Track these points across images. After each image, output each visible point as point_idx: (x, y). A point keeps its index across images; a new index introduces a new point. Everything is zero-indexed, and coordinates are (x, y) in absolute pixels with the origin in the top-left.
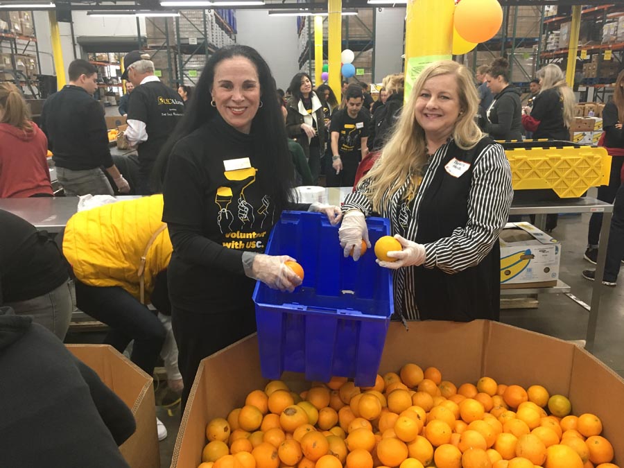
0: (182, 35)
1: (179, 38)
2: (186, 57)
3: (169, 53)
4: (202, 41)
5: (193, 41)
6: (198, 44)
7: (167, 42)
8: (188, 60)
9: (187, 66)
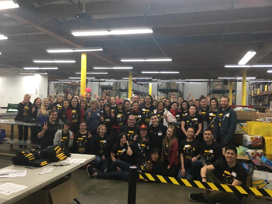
0: (121, 87)
1: (120, 87)
2: (121, 92)
3: (117, 91)
4: (126, 88)
5: (124, 88)
6: (125, 89)
7: (117, 88)
8: (122, 94)
9: (121, 95)
